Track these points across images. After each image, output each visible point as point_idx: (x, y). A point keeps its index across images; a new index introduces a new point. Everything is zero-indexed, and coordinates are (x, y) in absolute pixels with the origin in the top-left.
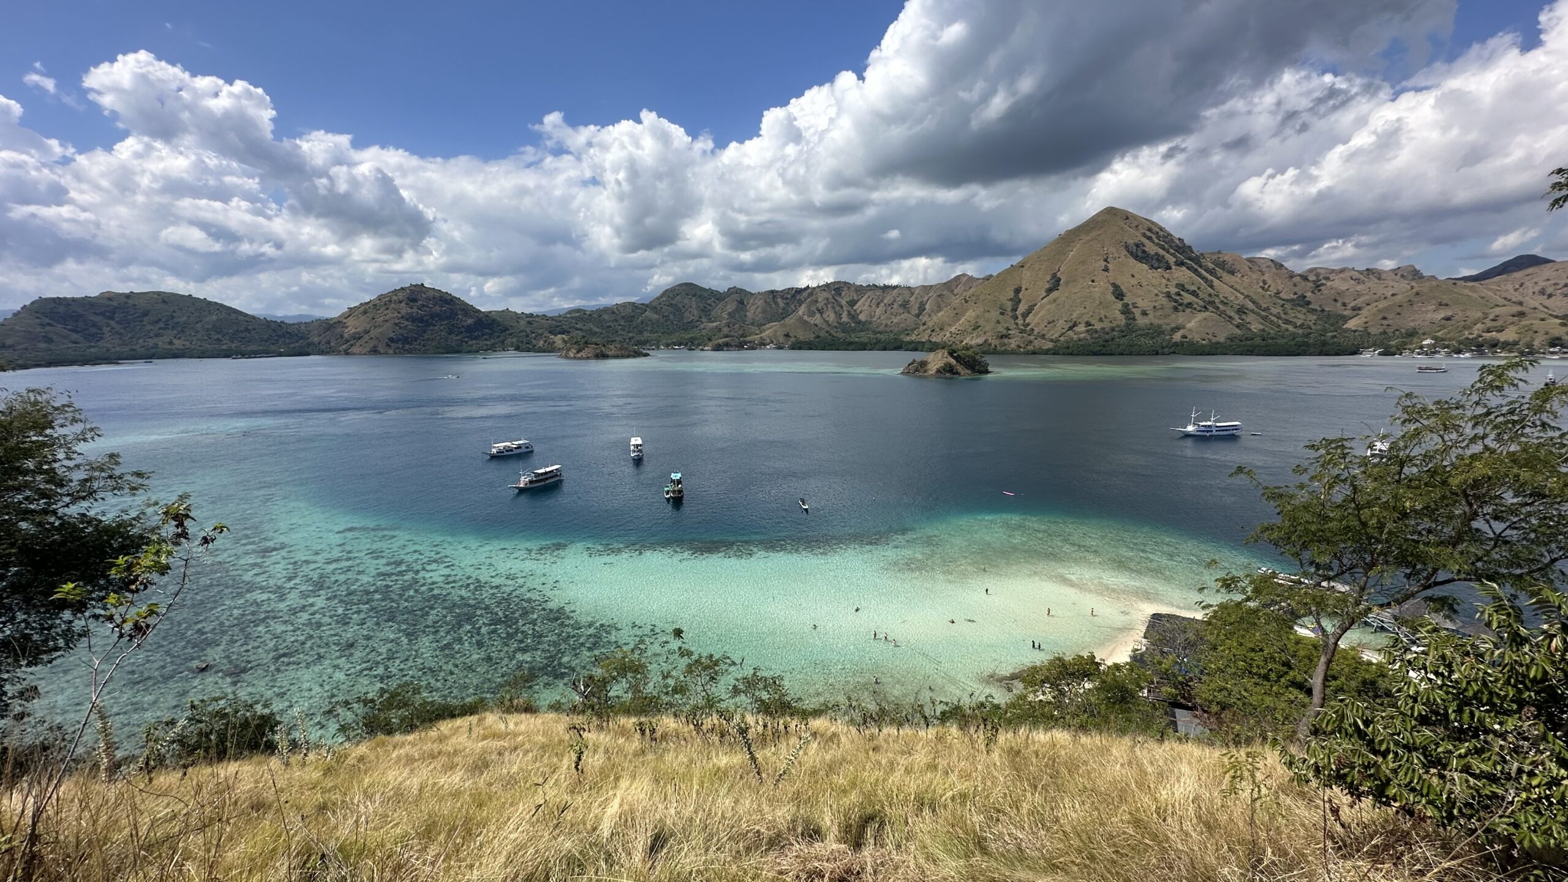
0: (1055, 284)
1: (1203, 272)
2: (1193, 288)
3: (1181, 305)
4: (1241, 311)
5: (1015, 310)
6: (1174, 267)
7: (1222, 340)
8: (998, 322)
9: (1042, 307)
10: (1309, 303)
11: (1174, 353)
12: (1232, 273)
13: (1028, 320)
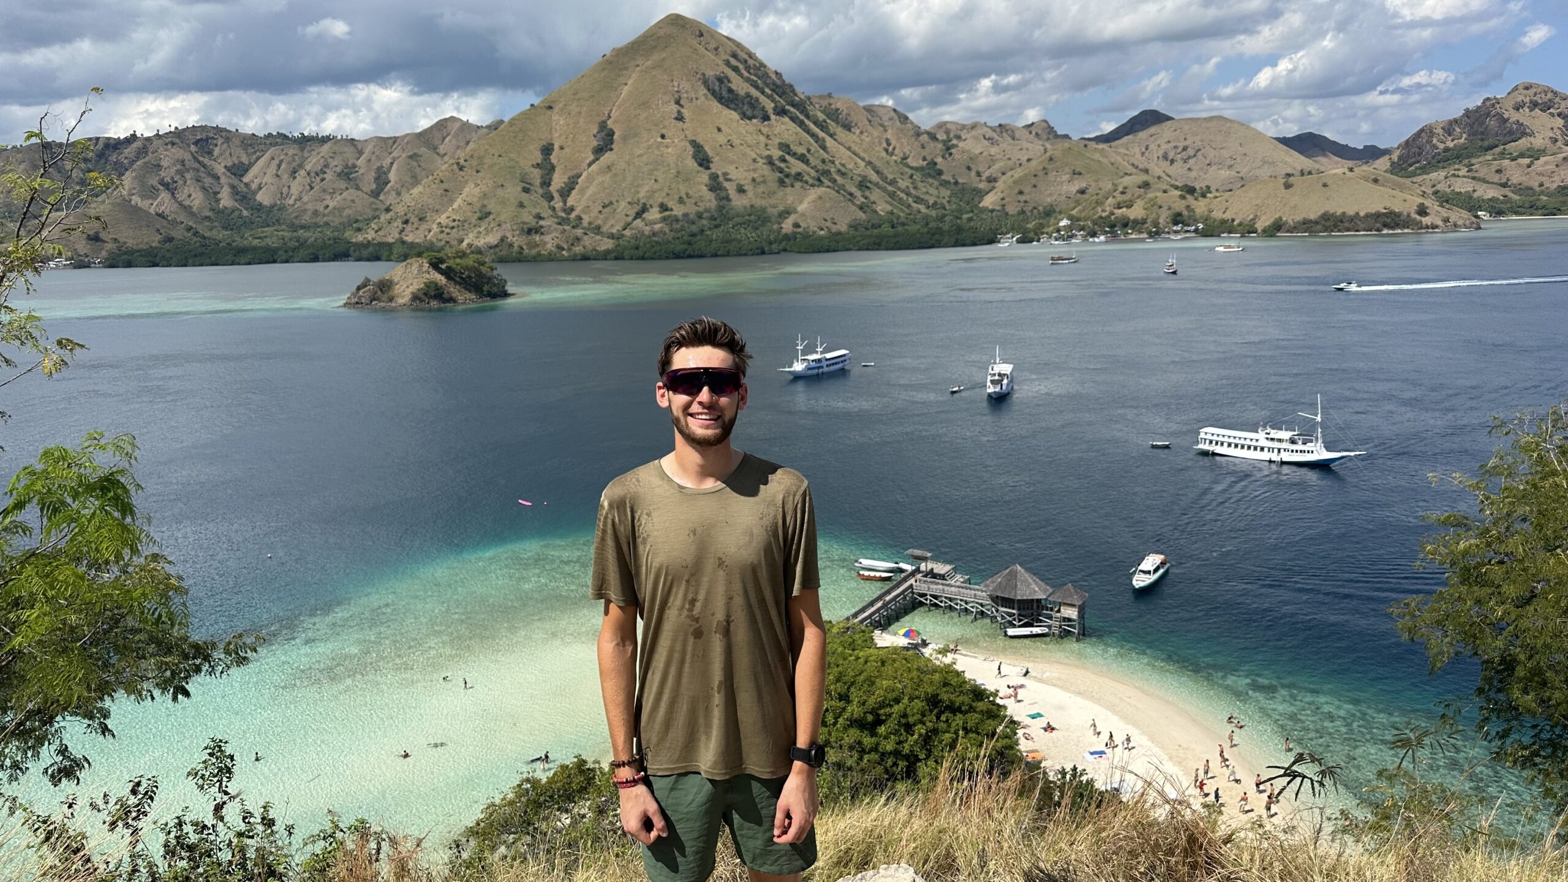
0: (605, 142)
1: (812, 126)
2: (801, 150)
3: (787, 176)
4: (864, 185)
5: (546, 183)
6: (773, 117)
7: (843, 228)
8: (521, 205)
9: (591, 179)
10: (940, 173)
11: (785, 250)
12: (848, 127)
13: (570, 202)
